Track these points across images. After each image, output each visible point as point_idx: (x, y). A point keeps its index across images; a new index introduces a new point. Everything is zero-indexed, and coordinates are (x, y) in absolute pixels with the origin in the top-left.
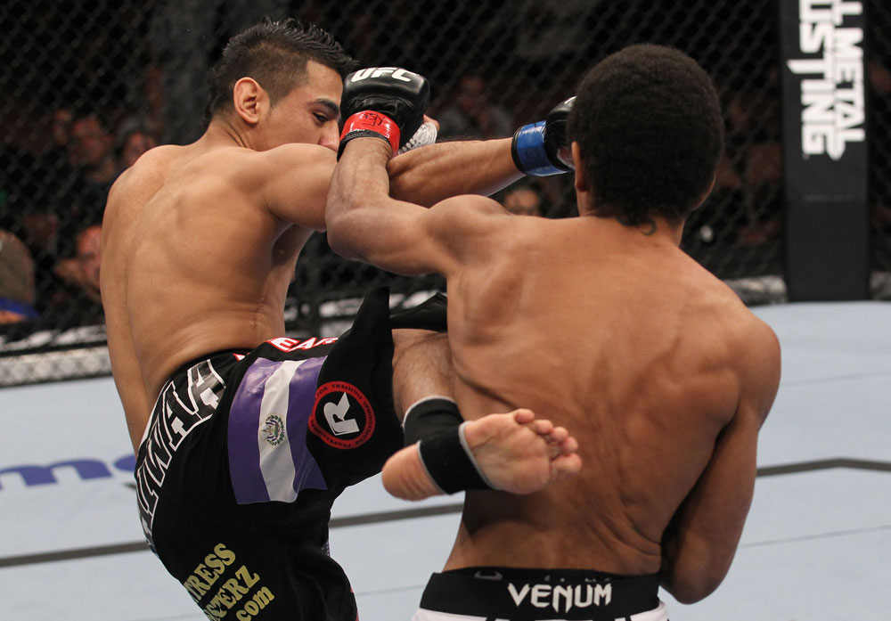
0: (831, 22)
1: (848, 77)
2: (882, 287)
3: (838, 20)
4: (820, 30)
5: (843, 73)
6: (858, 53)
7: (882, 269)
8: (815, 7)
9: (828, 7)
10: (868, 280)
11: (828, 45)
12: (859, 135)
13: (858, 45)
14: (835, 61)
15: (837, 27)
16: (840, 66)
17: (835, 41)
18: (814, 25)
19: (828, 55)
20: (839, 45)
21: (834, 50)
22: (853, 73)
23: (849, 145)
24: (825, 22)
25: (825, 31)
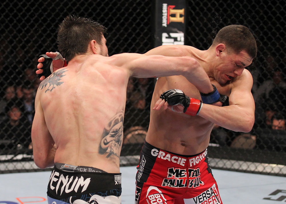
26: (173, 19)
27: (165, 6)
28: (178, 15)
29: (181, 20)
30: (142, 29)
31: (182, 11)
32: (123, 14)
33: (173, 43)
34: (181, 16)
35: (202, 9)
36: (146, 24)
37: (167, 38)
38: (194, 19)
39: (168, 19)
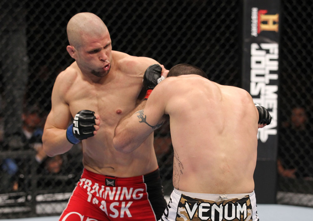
0: (264, 82)
1: (271, 107)
2: (281, 199)
3: (267, 82)
4: (259, 85)
5: (268, 105)
6: (275, 96)
7: (282, 190)
8: (258, 76)
9: (263, 76)
10: (275, 195)
11: (262, 92)
12: (274, 132)
13: (276, 93)
14: (265, 99)
15: (267, 85)
16: (267, 102)
17: (266, 91)
18: (257, 83)
19: (262, 97)
20: (267, 93)
21: (265, 95)
22: (273, 105)
23: (270, 136)
24: (261, 82)
25: (262, 86)
26: (264, 27)
27: (255, 11)
28: (271, 22)
29: (275, 28)
30: (228, 40)
31: (275, 17)
32: (204, 22)
33: (265, 56)
34: (274, 23)
35: (300, 15)
36: (233, 33)
37: (257, 49)
38: (290, 27)
39: (258, 27)
